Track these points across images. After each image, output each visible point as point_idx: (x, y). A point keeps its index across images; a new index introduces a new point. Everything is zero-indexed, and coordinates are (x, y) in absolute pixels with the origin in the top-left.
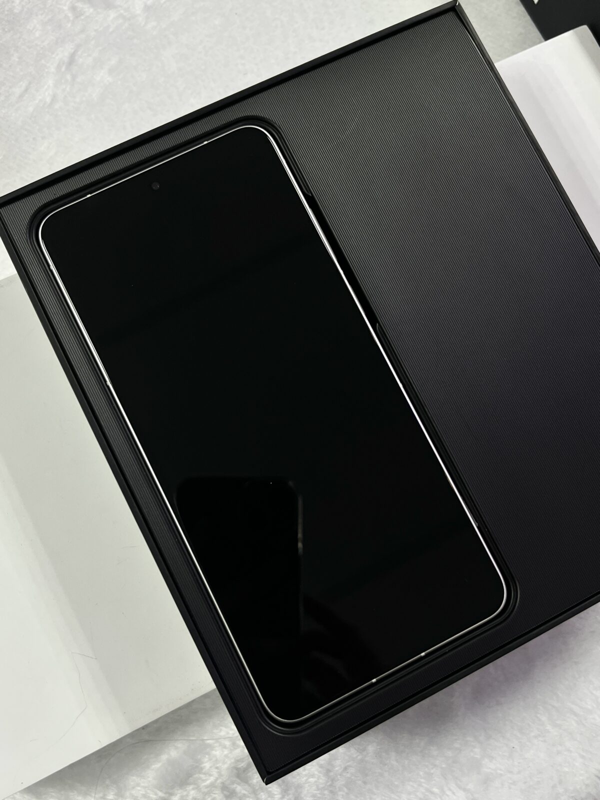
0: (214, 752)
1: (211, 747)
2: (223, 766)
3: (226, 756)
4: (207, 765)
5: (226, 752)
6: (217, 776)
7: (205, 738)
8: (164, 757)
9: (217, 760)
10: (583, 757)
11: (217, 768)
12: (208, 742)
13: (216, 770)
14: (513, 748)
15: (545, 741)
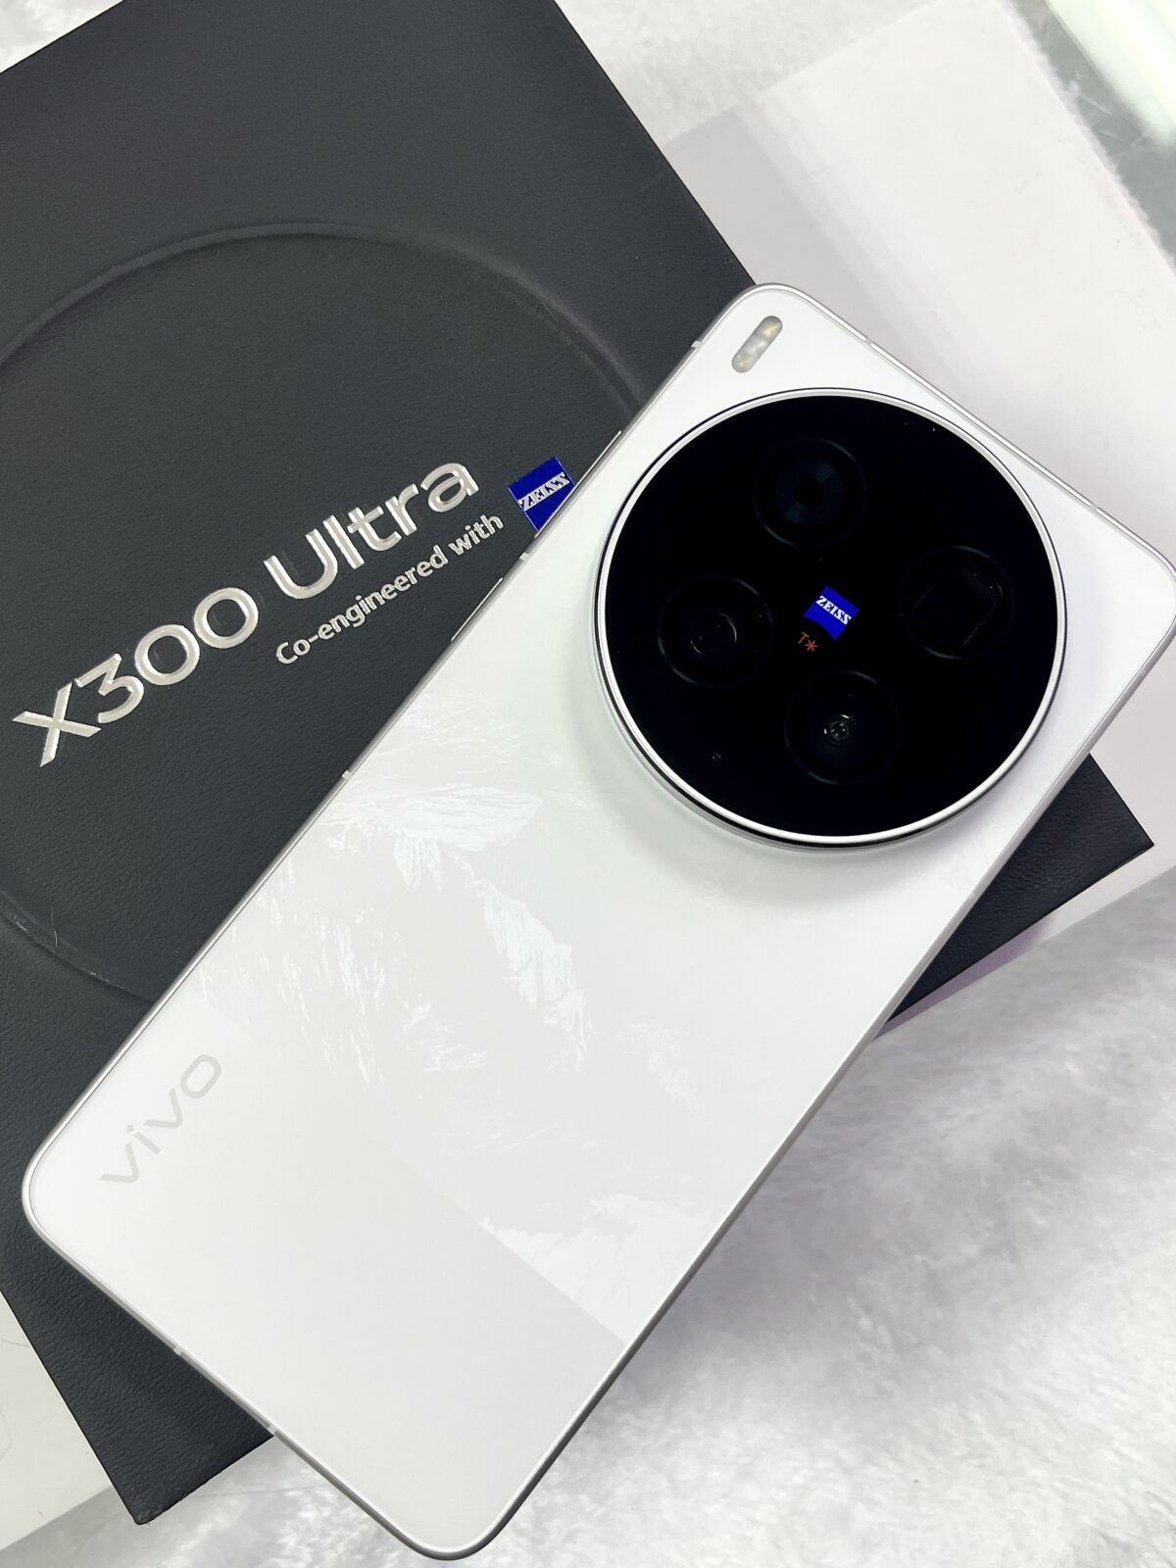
0: (304, 1515)
1: (296, 1504)
2: (322, 1541)
3: (328, 1521)
4: (290, 1541)
5: (327, 1512)
6: (310, 1560)
7: (286, 1486)
8: (204, 1529)
9: (308, 1530)
10: (1065, 1496)
11: (309, 1545)
12: (291, 1494)
13: (308, 1549)
14: (916, 1481)
15: (982, 1467)
